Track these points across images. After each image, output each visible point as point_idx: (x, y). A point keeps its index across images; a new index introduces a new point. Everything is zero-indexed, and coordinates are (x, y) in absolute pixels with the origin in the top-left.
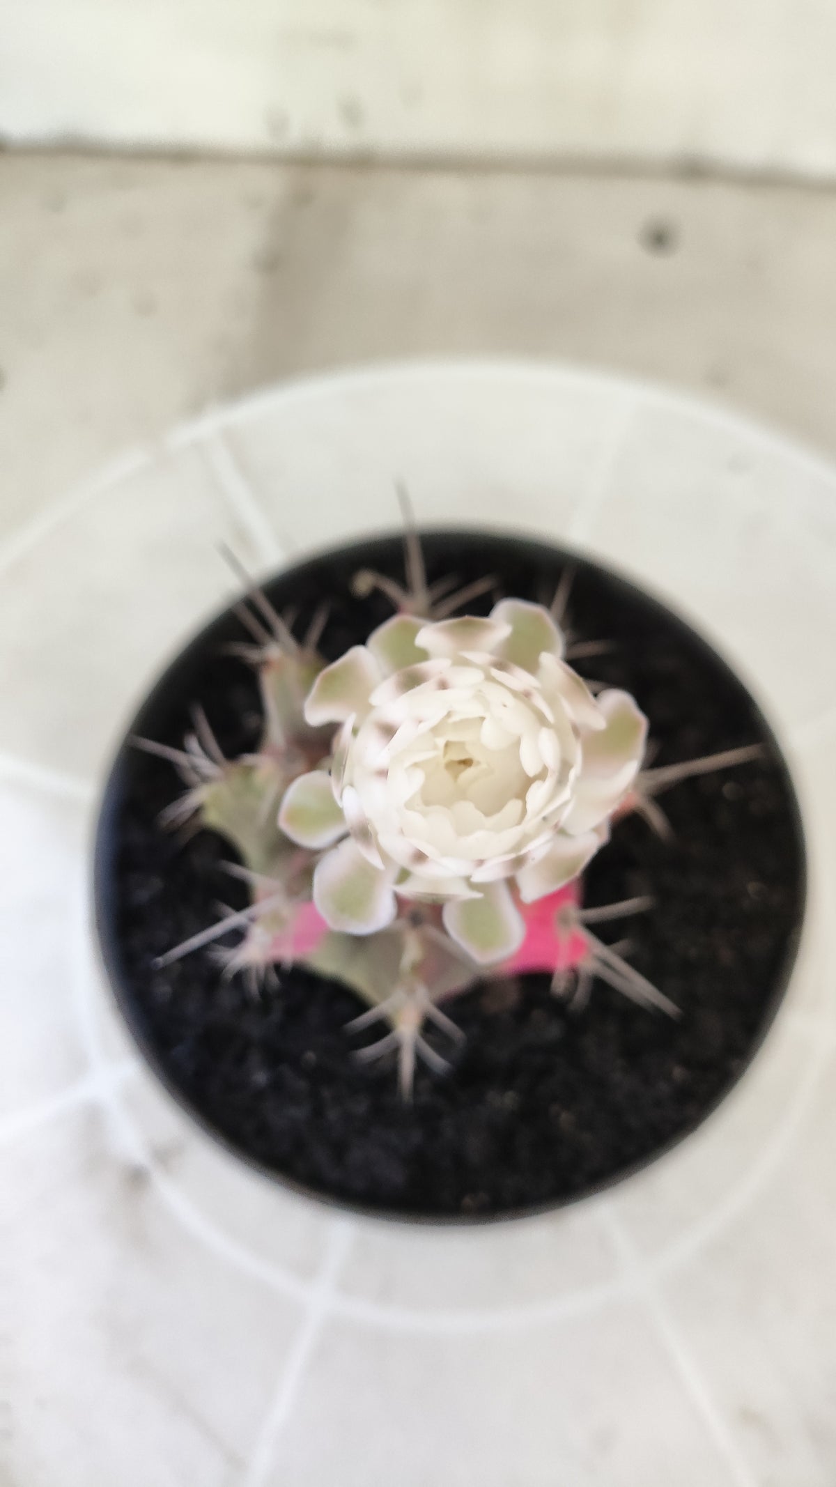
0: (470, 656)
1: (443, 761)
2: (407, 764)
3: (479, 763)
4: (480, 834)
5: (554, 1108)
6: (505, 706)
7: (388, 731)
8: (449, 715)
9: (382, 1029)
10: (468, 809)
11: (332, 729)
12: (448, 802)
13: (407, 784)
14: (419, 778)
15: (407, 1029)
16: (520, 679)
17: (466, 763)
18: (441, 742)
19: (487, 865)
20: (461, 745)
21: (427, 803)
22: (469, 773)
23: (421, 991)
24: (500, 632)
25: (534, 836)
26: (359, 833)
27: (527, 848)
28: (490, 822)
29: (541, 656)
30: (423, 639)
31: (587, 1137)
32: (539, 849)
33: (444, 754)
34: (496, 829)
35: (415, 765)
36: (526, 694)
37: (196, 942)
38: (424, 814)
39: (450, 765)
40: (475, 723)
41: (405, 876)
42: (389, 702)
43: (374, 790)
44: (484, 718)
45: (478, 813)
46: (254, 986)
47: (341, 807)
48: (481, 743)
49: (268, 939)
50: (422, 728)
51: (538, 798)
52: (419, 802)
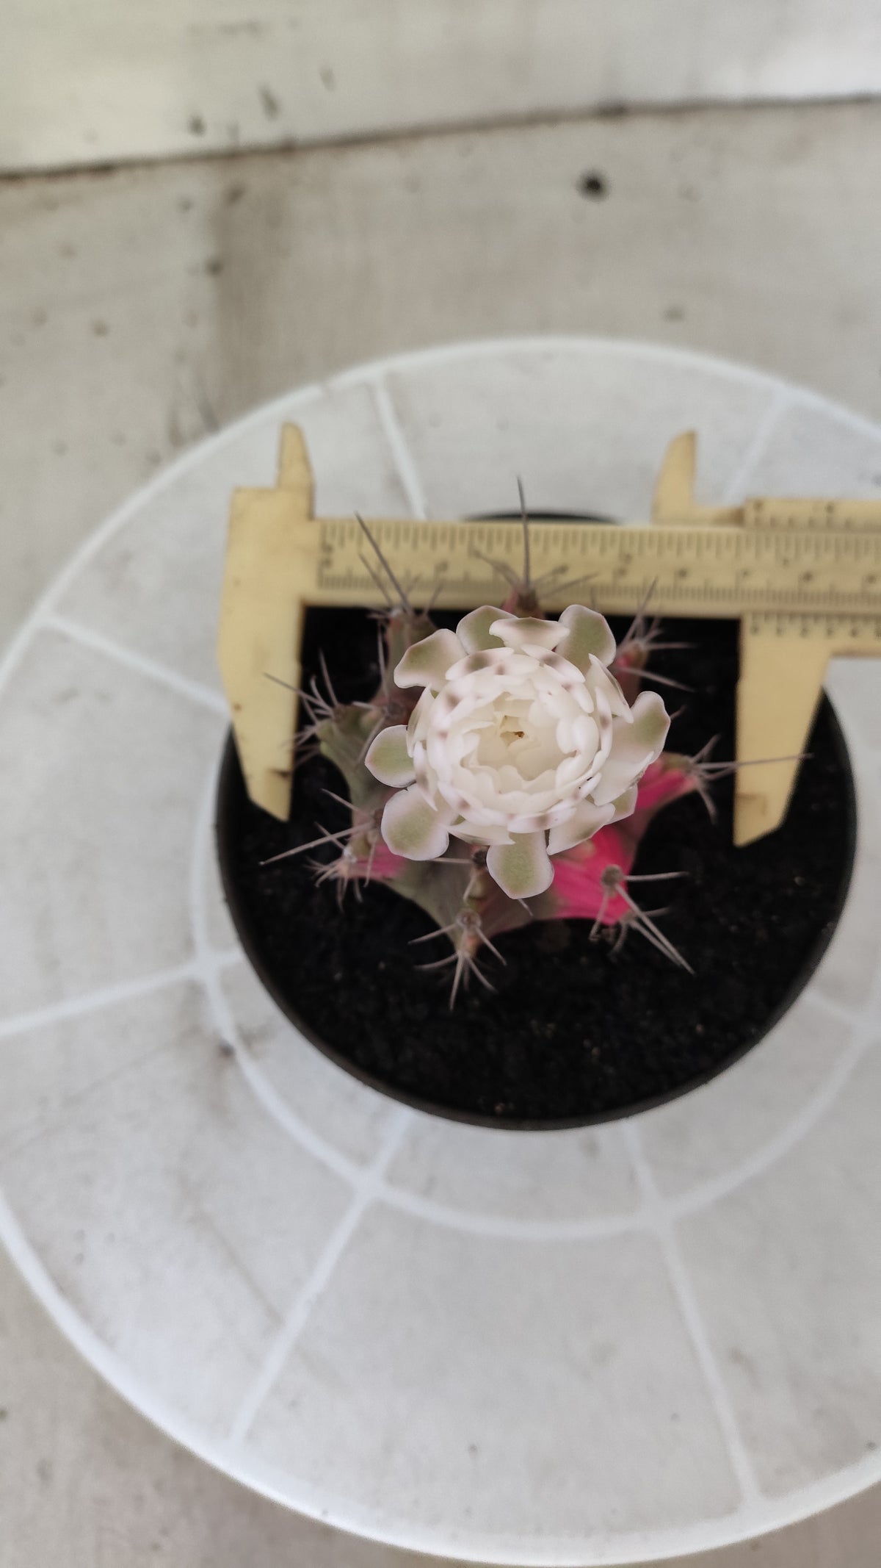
0: (528, 649)
1: (500, 731)
2: (465, 731)
3: (528, 737)
4: (511, 797)
5: (587, 1043)
6: (550, 694)
7: (453, 701)
8: (506, 694)
9: (445, 946)
10: (511, 772)
11: (414, 694)
12: (497, 766)
13: (463, 746)
14: (474, 742)
15: (464, 952)
16: (570, 672)
17: (520, 734)
18: (500, 716)
19: (518, 818)
20: (516, 719)
21: (483, 762)
22: (519, 742)
23: (479, 923)
24: (559, 632)
25: (559, 801)
26: (421, 780)
27: (553, 810)
28: (526, 785)
29: (592, 657)
30: (497, 629)
31: (610, 1071)
32: (562, 813)
33: (501, 726)
34: (531, 791)
35: (473, 731)
36: (567, 687)
37: (292, 852)
38: (474, 772)
39: (505, 735)
40: (526, 704)
41: (460, 820)
42: (458, 678)
43: (437, 747)
44: (533, 701)
45: (519, 777)
46: (340, 899)
47: (411, 757)
48: (532, 721)
49: (354, 860)
50: (482, 703)
51: (568, 772)
52: (473, 762)
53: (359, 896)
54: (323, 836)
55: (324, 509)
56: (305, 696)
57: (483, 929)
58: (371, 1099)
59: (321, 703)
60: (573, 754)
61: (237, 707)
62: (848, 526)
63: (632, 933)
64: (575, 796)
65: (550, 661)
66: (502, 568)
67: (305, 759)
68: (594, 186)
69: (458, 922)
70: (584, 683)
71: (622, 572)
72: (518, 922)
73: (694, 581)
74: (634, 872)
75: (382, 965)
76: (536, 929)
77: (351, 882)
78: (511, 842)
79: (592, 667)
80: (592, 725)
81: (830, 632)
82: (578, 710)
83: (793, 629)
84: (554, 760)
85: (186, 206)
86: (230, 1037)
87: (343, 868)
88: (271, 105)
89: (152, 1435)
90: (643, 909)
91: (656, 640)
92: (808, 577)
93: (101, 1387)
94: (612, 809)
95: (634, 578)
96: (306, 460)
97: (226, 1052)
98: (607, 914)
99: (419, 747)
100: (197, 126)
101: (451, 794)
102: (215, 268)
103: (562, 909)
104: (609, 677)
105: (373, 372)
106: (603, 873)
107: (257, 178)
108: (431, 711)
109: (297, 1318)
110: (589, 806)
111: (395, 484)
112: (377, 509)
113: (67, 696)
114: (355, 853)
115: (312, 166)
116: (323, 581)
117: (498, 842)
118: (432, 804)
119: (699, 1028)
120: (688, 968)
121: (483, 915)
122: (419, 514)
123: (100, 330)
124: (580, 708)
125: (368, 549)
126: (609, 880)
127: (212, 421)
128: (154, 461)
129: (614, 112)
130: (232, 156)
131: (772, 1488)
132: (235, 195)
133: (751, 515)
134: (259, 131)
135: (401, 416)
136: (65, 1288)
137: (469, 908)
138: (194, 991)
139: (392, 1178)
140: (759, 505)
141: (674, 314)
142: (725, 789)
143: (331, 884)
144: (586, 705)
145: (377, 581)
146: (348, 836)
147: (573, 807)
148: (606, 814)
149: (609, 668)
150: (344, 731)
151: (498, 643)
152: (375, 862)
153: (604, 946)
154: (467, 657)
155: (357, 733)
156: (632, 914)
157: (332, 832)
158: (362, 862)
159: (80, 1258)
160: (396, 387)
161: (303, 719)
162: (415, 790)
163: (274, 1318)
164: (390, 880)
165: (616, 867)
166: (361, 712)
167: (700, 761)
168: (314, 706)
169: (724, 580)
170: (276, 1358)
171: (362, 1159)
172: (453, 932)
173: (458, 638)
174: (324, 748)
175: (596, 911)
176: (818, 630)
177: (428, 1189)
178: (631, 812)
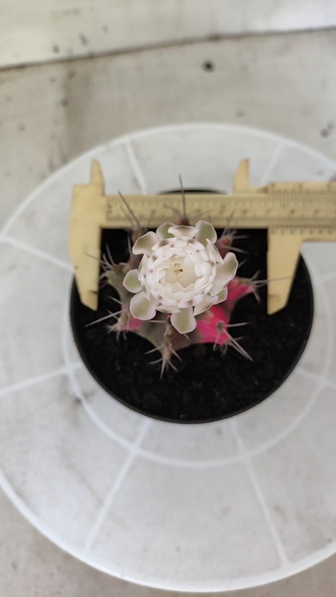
0: (183, 238)
1: (174, 269)
2: (160, 269)
3: (184, 271)
4: (180, 293)
5: (214, 390)
6: (191, 254)
7: (155, 258)
8: (174, 255)
9: (158, 355)
10: (178, 284)
11: (141, 256)
12: (173, 283)
13: (159, 275)
14: (163, 274)
15: (166, 357)
16: (198, 246)
17: (181, 270)
18: (173, 263)
19: (181, 302)
20: (179, 265)
21: (167, 281)
22: (181, 274)
23: (171, 345)
24: (195, 231)
25: (197, 295)
26: (144, 289)
27: (194, 298)
28: (184, 289)
29: (207, 240)
30: (171, 230)
31: (223, 400)
32: (198, 299)
33: (174, 267)
34: (186, 292)
35: (163, 270)
36: (198, 251)
37: (98, 321)
38: (164, 285)
39: (176, 271)
40: (182, 258)
41: (160, 304)
42: (157, 250)
43: (149, 276)
44: (185, 257)
45: (181, 286)
46: (118, 338)
47: (140, 280)
48: (185, 264)
49: (123, 323)
50: (166, 258)
51: (199, 284)
52: (163, 281)
53: (125, 337)
54: (109, 314)
55: (108, 192)
56: (102, 262)
57: (173, 348)
58: (134, 416)
59: (107, 264)
60: (201, 277)
61: (76, 268)
62: (308, 192)
63: (230, 347)
64: (203, 293)
65: (191, 242)
66: (176, 211)
67: (103, 286)
68: (209, 66)
69: (163, 345)
70: (205, 250)
71: (222, 212)
72: (186, 345)
73: (250, 214)
74: (230, 323)
75: (135, 364)
76: (193, 347)
77: (122, 333)
78: (180, 312)
79: (208, 244)
80: (209, 265)
81: (301, 232)
82: (203, 260)
83: (288, 231)
84: (194, 280)
85: (53, 80)
86: (79, 395)
87: (118, 327)
88: (84, 40)
89: (56, 549)
90: (234, 337)
91: (235, 235)
92: (293, 212)
93: (35, 532)
94: (217, 297)
95: (227, 214)
96: (101, 173)
97: (78, 401)
98: (220, 340)
99: (143, 277)
100: (56, 50)
101: (155, 294)
102: (65, 103)
103: (202, 338)
104: (214, 247)
105: (125, 139)
106: (217, 324)
107: (80, 69)
108: (147, 263)
109: (109, 502)
110: (208, 297)
111: (135, 182)
112: (128, 191)
113: (12, 267)
114: (123, 320)
115: (100, 63)
116: (108, 219)
117: (175, 311)
118: (148, 298)
119: (256, 382)
120: (250, 358)
121: (172, 343)
122: (144, 192)
123: (22, 128)
124: (204, 260)
125: (125, 206)
126: (220, 327)
127: (65, 160)
128: (43, 177)
129: (215, 38)
130: (70, 60)
131: (292, 558)
132: (71, 75)
133: (270, 189)
134: (80, 50)
135: (137, 156)
136: (20, 493)
137: (167, 340)
138: (65, 379)
139: (143, 446)
140: (273, 185)
141: (240, 114)
142: (263, 291)
143: (114, 333)
144: (206, 258)
145: (128, 218)
146: (119, 314)
147: (202, 297)
148: (215, 300)
149: (215, 244)
150: (117, 274)
151: (172, 236)
152: (130, 323)
153: (219, 352)
154: (160, 242)
155: (121, 274)
156: (229, 340)
157: (113, 312)
158: (125, 324)
159: (25, 482)
160: (135, 145)
161: (102, 271)
162: (143, 294)
163: (100, 502)
164: (136, 330)
165: (222, 322)
166: (123, 266)
167: (253, 280)
168: (105, 265)
169: (261, 213)
170: (101, 517)
171: (131, 439)
172: (161, 349)
173: (157, 235)
174: (110, 282)
175: (215, 339)
176: (297, 232)
177: (157, 450)
178: (225, 299)
